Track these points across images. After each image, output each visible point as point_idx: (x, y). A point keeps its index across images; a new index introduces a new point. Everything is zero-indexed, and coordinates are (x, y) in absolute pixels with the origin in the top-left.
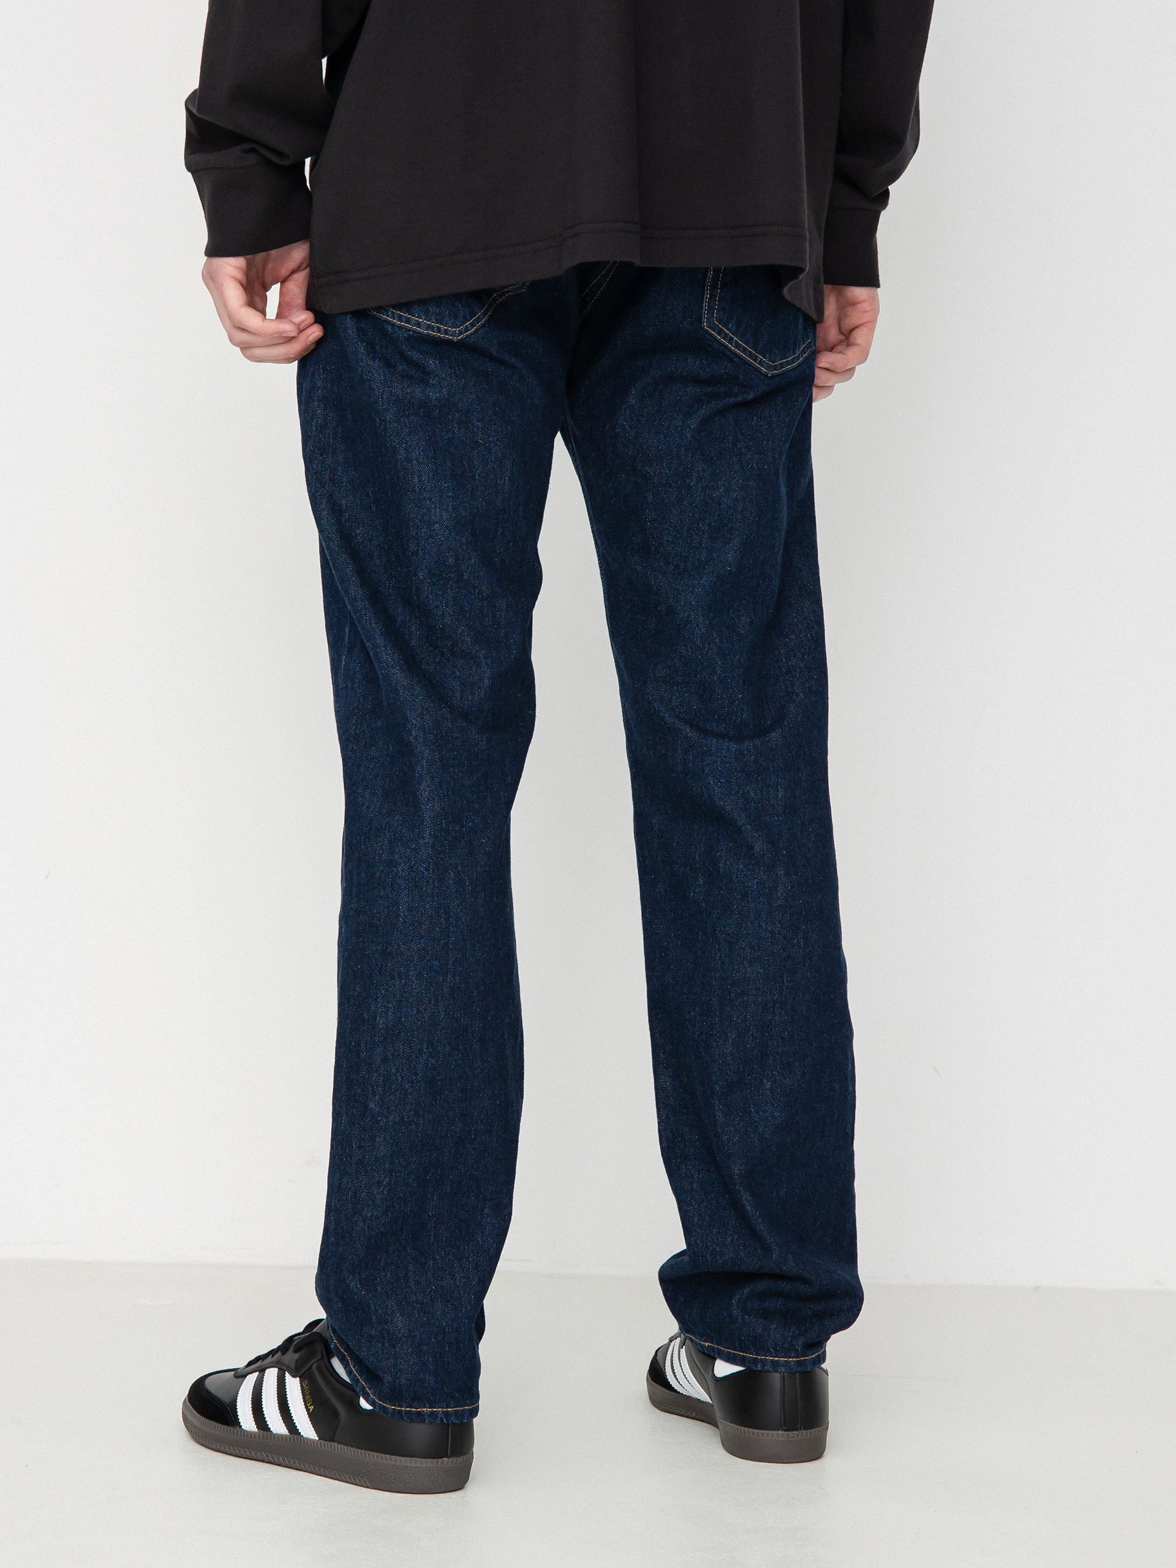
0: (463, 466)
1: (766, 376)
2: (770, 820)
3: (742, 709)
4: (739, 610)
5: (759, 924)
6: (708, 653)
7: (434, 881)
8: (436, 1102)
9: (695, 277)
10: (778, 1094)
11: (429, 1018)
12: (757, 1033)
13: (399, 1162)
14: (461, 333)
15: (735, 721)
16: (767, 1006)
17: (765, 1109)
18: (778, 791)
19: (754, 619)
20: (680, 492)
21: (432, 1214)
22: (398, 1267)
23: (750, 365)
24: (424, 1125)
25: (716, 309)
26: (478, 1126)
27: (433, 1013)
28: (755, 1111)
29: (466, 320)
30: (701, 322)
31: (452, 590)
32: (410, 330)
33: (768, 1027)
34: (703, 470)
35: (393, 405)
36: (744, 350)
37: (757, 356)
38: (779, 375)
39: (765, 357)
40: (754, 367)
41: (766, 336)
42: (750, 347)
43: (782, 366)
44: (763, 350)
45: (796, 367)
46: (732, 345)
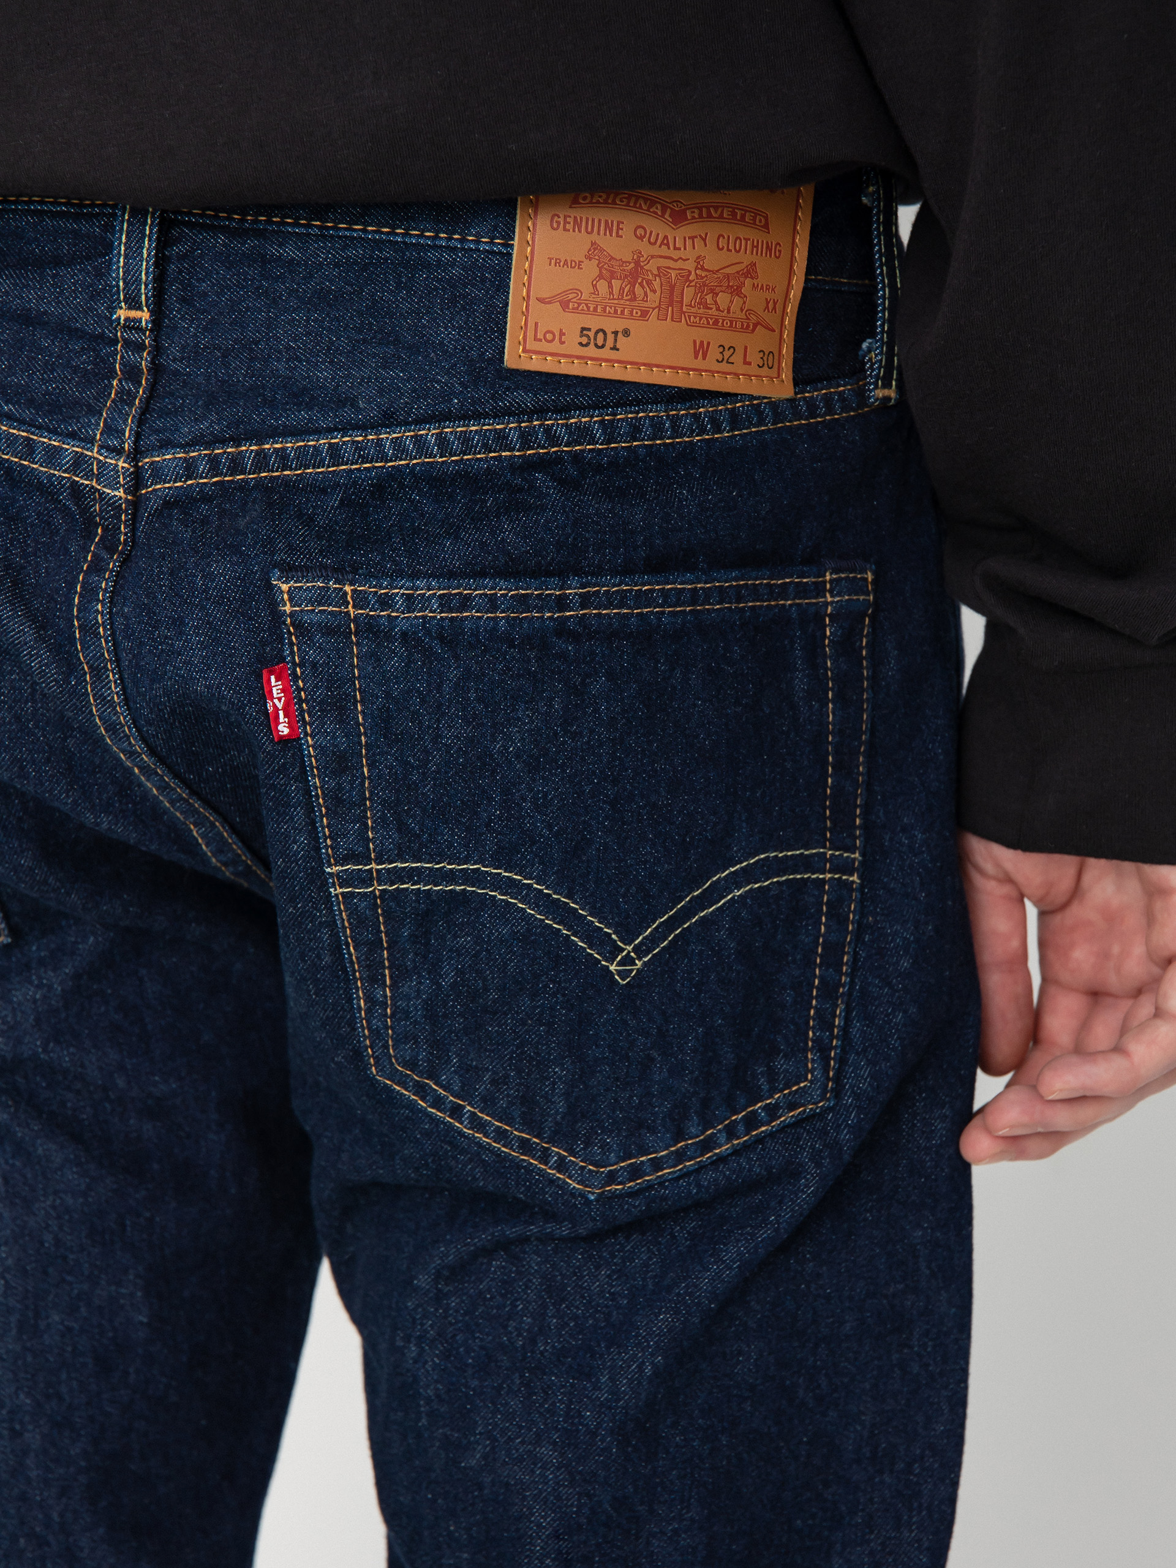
1: (586, 1197)
23: (530, 1170)
36: (501, 1135)
37: (548, 1149)
38: (633, 1194)
39: (572, 1153)
40: (543, 1176)
41: (561, 1105)
42: (516, 1130)
43: (635, 1172)
44: (563, 1135)
45: (701, 1167)
46: (461, 1123)
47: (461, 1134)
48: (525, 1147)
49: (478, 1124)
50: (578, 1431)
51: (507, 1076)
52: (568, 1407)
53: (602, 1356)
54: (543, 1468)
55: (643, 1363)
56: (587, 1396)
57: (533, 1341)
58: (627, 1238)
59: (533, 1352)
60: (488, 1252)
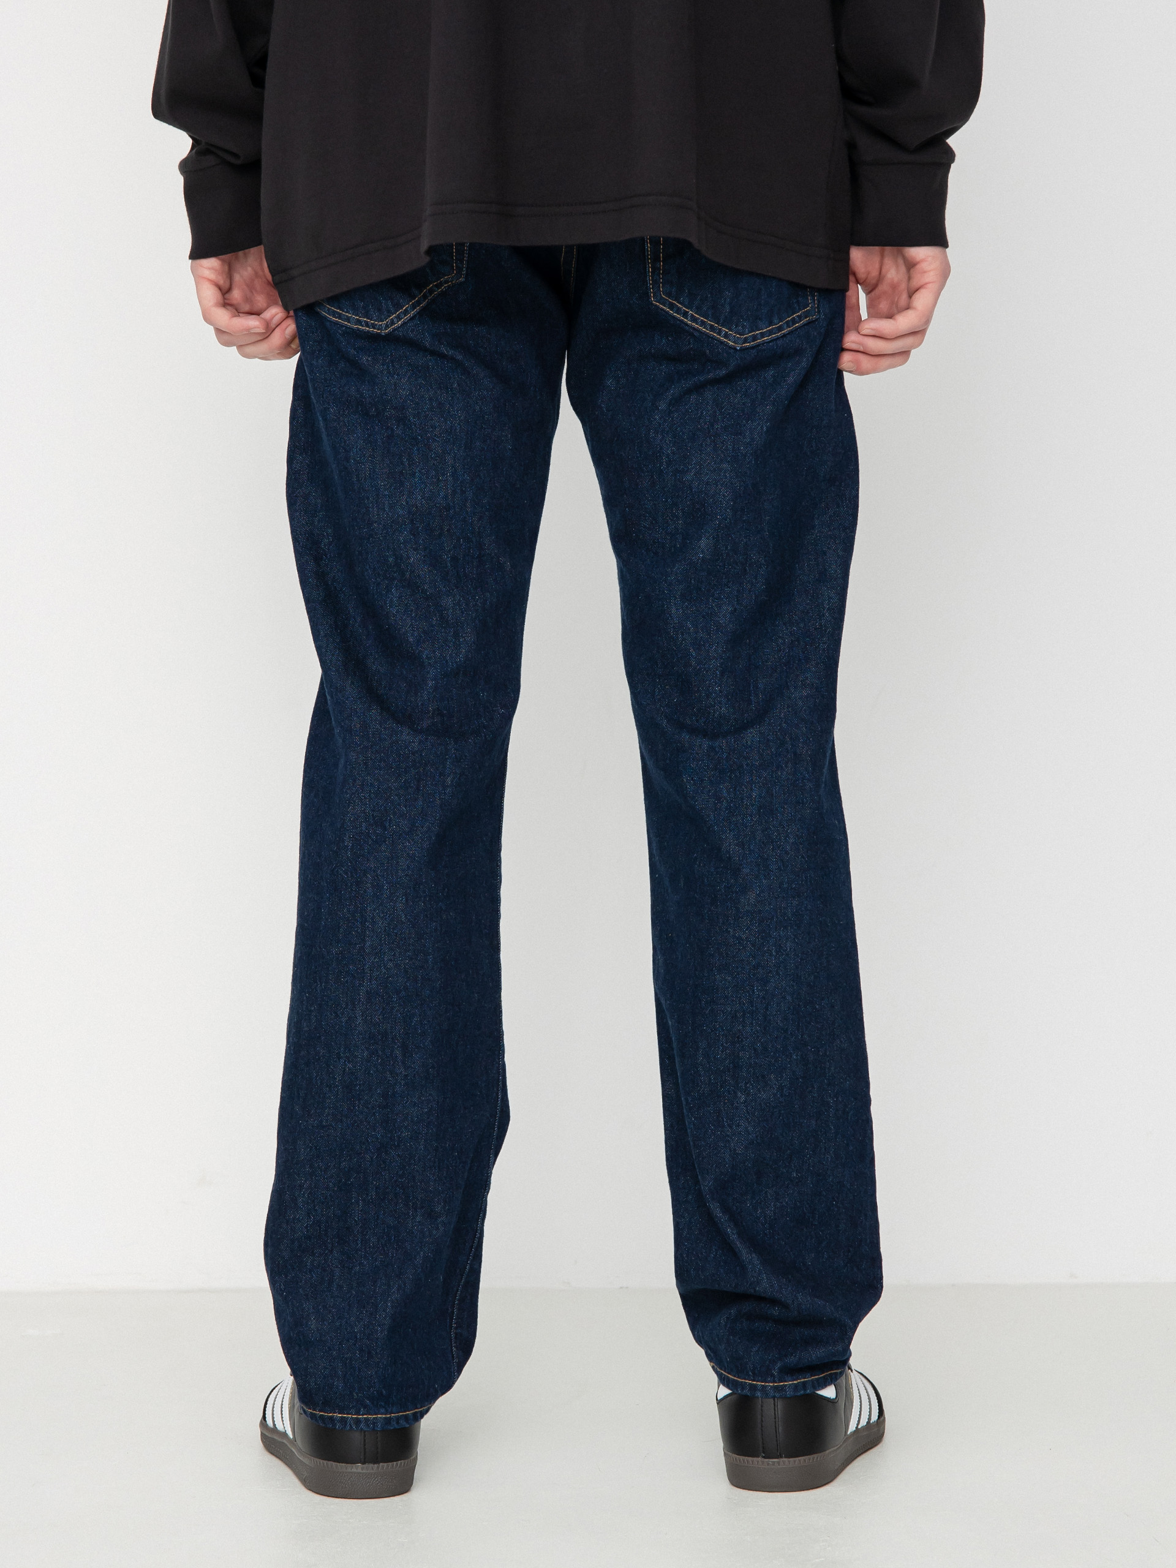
0: (402, 463)
1: (735, 349)
2: (743, 820)
3: (720, 703)
4: (719, 598)
5: (727, 929)
6: (681, 643)
7: (352, 885)
8: (354, 1107)
9: (633, 249)
10: (753, 1108)
11: (346, 1022)
12: (726, 1044)
13: (319, 1165)
14: (387, 326)
15: (714, 715)
16: (736, 1016)
17: (739, 1123)
18: (751, 789)
19: (737, 607)
20: (652, 477)
21: (358, 1219)
22: (325, 1270)
23: (713, 338)
24: (342, 1129)
25: (662, 283)
26: (402, 1132)
27: (350, 1018)
28: (728, 1125)
29: (390, 313)
30: (649, 297)
31: (397, 590)
32: (342, 326)
33: (738, 1037)
34: (673, 453)
35: (333, 403)
36: (703, 323)
37: (721, 329)
38: (753, 348)
39: (730, 330)
40: (718, 341)
41: (727, 308)
42: (709, 321)
43: (754, 338)
44: (727, 323)
45: (778, 338)
46: (687, 319)
47: (687, 325)
48: (712, 328)
49: (694, 319)
50: (738, 456)
51: (707, 297)
52: (733, 447)
53: (745, 425)
54: (725, 472)
55: (762, 426)
56: (741, 441)
57: (712, 426)
58: (747, 381)
59: (713, 429)
60: (689, 392)
